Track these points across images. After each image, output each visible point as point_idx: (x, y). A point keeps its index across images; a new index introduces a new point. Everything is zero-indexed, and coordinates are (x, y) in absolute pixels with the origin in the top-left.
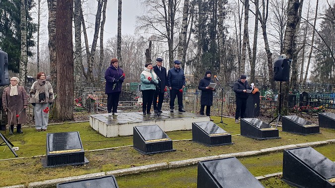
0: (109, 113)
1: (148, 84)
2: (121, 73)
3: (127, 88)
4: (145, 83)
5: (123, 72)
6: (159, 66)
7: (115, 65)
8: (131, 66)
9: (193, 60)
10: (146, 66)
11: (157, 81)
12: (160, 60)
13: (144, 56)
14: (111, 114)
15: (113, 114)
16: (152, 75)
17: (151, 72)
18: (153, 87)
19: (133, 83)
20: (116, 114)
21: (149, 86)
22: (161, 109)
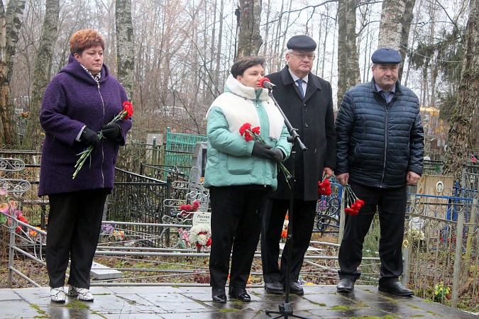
0: (53, 286)
1: (242, 156)
2: (116, 102)
3: (149, 154)
4: (227, 152)
5: (123, 98)
6: (297, 72)
7: (88, 60)
8: (173, 62)
9: (441, 47)
10: (238, 71)
11: (286, 147)
12: (303, 47)
13: (231, 20)
14: (62, 293)
15: (73, 295)
16: (264, 117)
17: (257, 101)
18: (264, 175)
19: (176, 137)
20: (84, 293)
21: (245, 165)
22: (296, 279)
